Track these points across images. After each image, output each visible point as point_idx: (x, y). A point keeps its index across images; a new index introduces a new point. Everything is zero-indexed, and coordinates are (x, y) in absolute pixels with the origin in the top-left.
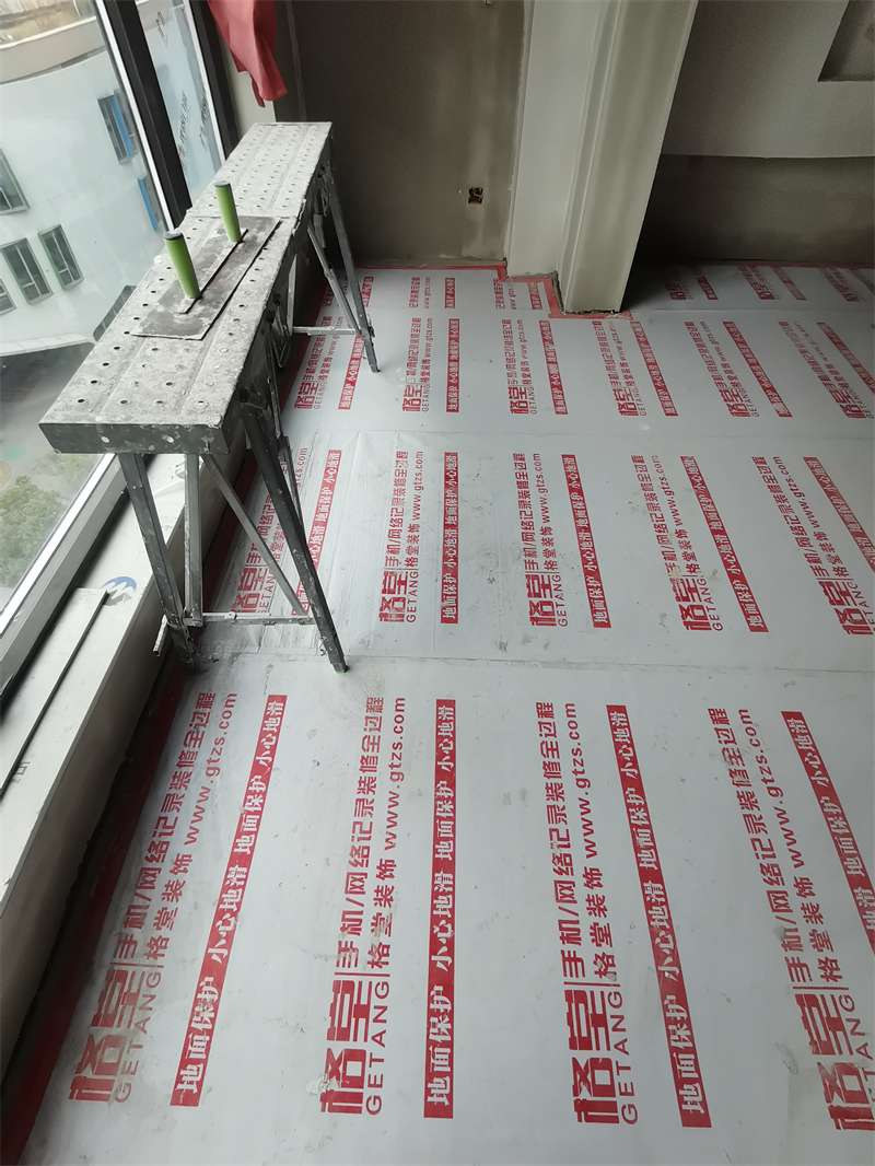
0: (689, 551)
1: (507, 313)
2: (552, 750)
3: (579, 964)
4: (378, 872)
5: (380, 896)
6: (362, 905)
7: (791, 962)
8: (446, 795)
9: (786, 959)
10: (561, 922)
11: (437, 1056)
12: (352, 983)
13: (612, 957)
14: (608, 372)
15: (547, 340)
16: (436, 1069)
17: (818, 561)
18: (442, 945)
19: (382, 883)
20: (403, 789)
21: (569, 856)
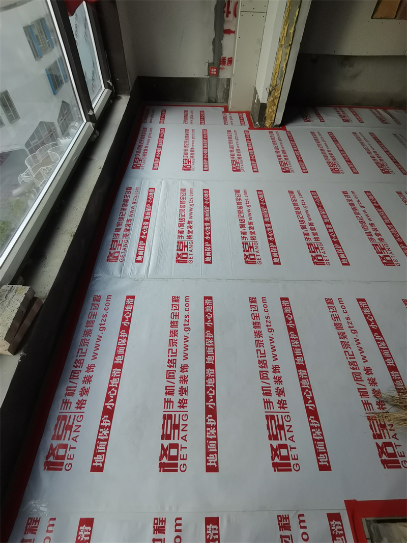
0: (315, 232)
1: (229, 127)
2: (257, 317)
3: (271, 404)
4: (181, 369)
5: (182, 379)
6: (174, 383)
7: (364, 402)
8: (210, 337)
9: (362, 401)
10: (262, 387)
11: (210, 445)
12: (171, 415)
13: (285, 401)
14: (276, 154)
15: (248, 139)
16: (210, 450)
17: (371, 235)
18: (211, 398)
19: (183, 374)
20: (190, 334)
21: (266, 360)
